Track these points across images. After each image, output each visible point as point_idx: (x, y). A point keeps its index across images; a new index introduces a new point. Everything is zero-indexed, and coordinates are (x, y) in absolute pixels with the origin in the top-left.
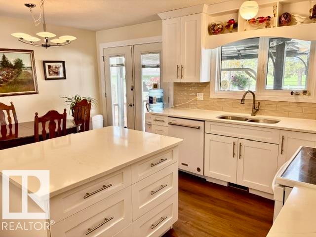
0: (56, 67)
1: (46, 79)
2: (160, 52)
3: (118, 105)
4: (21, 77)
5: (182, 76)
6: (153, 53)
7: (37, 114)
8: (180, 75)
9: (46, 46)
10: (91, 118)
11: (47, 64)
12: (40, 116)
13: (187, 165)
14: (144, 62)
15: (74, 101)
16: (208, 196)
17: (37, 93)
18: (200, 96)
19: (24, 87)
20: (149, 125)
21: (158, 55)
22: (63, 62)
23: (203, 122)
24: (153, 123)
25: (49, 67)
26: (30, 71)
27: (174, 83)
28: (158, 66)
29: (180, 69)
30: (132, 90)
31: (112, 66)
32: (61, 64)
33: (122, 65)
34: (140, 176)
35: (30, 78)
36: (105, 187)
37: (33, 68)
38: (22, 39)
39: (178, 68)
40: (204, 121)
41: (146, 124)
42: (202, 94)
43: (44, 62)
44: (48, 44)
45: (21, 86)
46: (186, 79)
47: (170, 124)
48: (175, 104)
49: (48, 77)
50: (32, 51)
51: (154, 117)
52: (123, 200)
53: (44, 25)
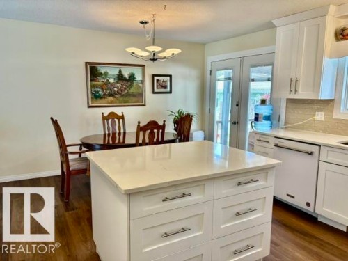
0: (164, 81)
1: (154, 93)
2: (272, 64)
3: (221, 122)
4: (133, 90)
5: (296, 91)
6: (265, 65)
7: (139, 123)
8: (293, 89)
9: (153, 60)
10: (192, 134)
11: (156, 78)
12: (141, 125)
13: (293, 197)
14: (253, 76)
15: (177, 115)
16: (316, 238)
17: (144, 105)
18: (320, 116)
19: (134, 99)
20: (252, 145)
21: (271, 67)
22: (170, 76)
23: (318, 147)
24: (257, 143)
25: (158, 80)
26: (140, 85)
27: (287, 99)
28: (269, 80)
29: (294, 83)
30: (237, 105)
31: (219, 80)
32: (169, 78)
33: (230, 79)
34: (223, 192)
35: (140, 91)
36: (184, 195)
37: (143, 82)
38: (133, 53)
39: (291, 81)
40: (320, 146)
41: (249, 144)
42: (323, 113)
43: (154, 76)
44: (155, 57)
45: (132, 98)
46: (302, 95)
47: (276, 145)
48: (286, 123)
49: (156, 90)
50: (143, 66)
51: (258, 137)
52: (203, 214)
53: (154, 39)
